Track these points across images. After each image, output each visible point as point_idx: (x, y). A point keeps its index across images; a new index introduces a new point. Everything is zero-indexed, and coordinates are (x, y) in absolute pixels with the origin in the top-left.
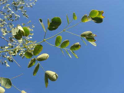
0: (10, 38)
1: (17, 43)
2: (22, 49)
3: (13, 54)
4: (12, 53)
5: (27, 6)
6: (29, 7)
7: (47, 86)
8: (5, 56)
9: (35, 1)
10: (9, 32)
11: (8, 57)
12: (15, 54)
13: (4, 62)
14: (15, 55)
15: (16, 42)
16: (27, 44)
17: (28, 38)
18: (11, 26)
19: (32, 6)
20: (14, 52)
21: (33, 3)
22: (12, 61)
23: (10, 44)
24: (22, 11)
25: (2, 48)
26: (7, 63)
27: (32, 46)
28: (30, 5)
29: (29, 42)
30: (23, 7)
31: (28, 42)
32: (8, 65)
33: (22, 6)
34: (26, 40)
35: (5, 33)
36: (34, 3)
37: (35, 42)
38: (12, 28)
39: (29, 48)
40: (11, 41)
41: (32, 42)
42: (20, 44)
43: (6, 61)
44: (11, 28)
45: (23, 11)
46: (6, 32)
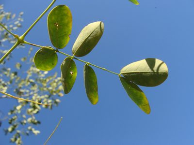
0: (15, 90)
1: (30, 91)
2: (42, 97)
3: (35, 112)
4: (31, 111)
5: (13, 29)
6: (17, 29)
7: (147, 109)
8: (25, 122)
9: (21, 15)
10: (9, 83)
11: (29, 120)
12: (37, 110)
13: (28, 130)
14: (38, 112)
15: (28, 91)
16: (45, 85)
17: (43, 75)
18: (6, 73)
19: (19, 25)
20: (34, 108)
21: (19, 19)
22: (39, 122)
23: (21, 100)
24: (9, 41)
25: (13, 113)
26: (33, 129)
27: (55, 84)
28: (16, 25)
29: (48, 80)
30: (7, 34)
31: (45, 80)
32: (36, 132)
33: (5, 33)
34: (40, 80)
35: (3, 88)
36: (21, 18)
37: (55, 76)
38: (10, 74)
39: (51, 90)
40: (20, 95)
41: (51, 79)
42: (36, 92)
43: (29, 128)
44: (8, 75)
45: (11, 40)
46: (4, 86)
